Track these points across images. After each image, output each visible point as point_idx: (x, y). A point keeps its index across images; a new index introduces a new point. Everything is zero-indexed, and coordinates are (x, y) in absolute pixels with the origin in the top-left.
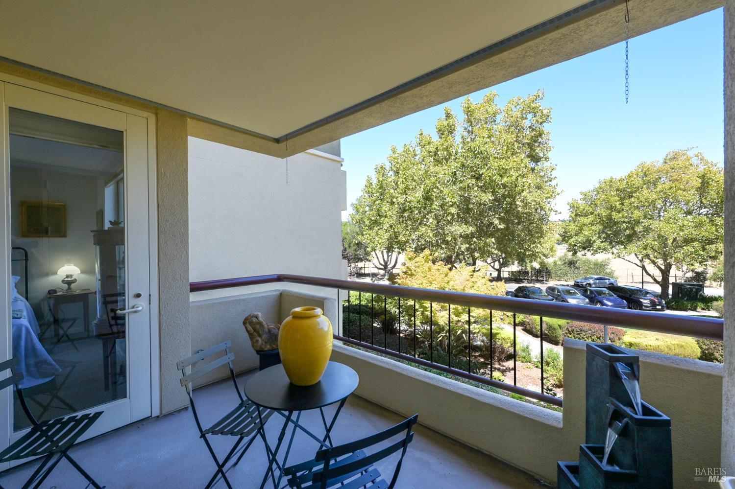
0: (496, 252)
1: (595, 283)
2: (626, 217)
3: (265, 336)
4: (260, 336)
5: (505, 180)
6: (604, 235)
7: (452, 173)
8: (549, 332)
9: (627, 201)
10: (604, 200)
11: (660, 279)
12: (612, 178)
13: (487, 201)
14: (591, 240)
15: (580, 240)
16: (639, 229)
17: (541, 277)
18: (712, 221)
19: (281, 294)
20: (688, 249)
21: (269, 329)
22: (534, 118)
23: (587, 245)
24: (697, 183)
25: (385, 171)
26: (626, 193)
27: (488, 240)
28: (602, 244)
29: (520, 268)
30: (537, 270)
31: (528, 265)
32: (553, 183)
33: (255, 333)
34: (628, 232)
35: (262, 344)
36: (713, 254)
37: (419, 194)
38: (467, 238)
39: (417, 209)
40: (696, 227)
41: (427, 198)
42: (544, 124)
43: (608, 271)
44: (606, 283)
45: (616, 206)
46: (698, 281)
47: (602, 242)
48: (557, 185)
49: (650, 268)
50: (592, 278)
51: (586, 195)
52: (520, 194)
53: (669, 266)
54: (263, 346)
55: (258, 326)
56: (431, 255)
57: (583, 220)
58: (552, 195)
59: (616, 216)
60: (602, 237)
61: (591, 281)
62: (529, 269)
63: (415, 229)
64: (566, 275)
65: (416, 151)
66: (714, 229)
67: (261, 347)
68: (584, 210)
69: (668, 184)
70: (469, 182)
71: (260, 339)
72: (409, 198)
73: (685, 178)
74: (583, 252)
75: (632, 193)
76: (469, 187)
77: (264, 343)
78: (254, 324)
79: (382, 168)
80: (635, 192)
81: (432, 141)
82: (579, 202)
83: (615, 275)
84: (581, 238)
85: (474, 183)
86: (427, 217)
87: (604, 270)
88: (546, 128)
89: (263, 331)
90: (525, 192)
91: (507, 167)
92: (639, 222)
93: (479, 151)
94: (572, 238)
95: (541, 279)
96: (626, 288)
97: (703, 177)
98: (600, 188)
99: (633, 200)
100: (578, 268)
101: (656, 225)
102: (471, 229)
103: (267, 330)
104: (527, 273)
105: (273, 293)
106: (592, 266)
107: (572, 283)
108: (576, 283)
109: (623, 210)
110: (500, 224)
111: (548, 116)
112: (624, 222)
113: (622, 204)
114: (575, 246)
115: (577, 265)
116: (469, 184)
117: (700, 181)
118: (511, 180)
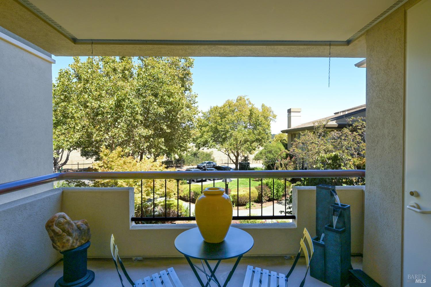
0: (164, 148)
1: (207, 166)
2: (223, 129)
3: (75, 234)
4: (69, 234)
5: (171, 99)
6: (213, 138)
7: (137, 90)
8: (195, 197)
9: (223, 120)
10: (213, 118)
11: (235, 161)
12: (217, 106)
13: (162, 112)
14: (207, 141)
15: (202, 140)
16: (228, 135)
17: (180, 164)
18: (253, 132)
19: (63, 192)
20: (246, 145)
21: (77, 226)
22: (185, 63)
23: (205, 143)
24: (248, 113)
25: (70, 76)
26: (223, 116)
27: (160, 140)
28: (213, 143)
29: (167, 159)
30: (177, 160)
31: (173, 156)
32: (196, 105)
33: (64, 233)
34: (224, 136)
35: (73, 242)
36: (254, 148)
37: (112, 102)
38: (147, 138)
39: (109, 114)
40: (248, 134)
41: (119, 105)
42: (190, 68)
43: (212, 158)
44: (211, 165)
45: (219, 122)
46: (245, 161)
47: (212, 142)
48: (198, 106)
49: (232, 155)
50: (205, 163)
51: (204, 114)
52: (180, 110)
53: (238, 155)
54: (74, 244)
55: (67, 226)
56: (122, 151)
57: (204, 129)
58: (196, 113)
59: (219, 128)
60: (213, 139)
61: (205, 165)
62: (173, 159)
63: (107, 130)
64: (192, 162)
65: (99, 65)
66: (254, 136)
67: (72, 246)
68: (204, 123)
69: (238, 113)
70: (151, 98)
71: (70, 238)
72: (103, 105)
73: (244, 110)
74: (203, 148)
75: (225, 115)
76: (150, 101)
77: (75, 241)
78: (63, 225)
79: (67, 73)
80: (226, 115)
81: (116, 60)
82: (202, 118)
83: (215, 160)
84: (203, 140)
85: (153, 99)
86: (119, 121)
87: (211, 158)
88: (191, 70)
89: (73, 229)
90: (183, 109)
91: (172, 91)
92: (228, 131)
93: (157, 77)
94: (198, 139)
95: (179, 165)
96: (222, 167)
97: (251, 110)
98: (211, 111)
99: (226, 119)
100: (198, 157)
101: (235, 133)
102: (151, 132)
103: (76, 228)
104: (172, 162)
105: (56, 193)
106: (205, 156)
107: (196, 167)
108: (198, 166)
109: (222, 124)
110: (167, 129)
111: (192, 63)
112: (222, 131)
113: (221, 121)
114: (200, 144)
115: (198, 155)
116: (151, 99)
117: (249, 113)
118: (176, 100)
